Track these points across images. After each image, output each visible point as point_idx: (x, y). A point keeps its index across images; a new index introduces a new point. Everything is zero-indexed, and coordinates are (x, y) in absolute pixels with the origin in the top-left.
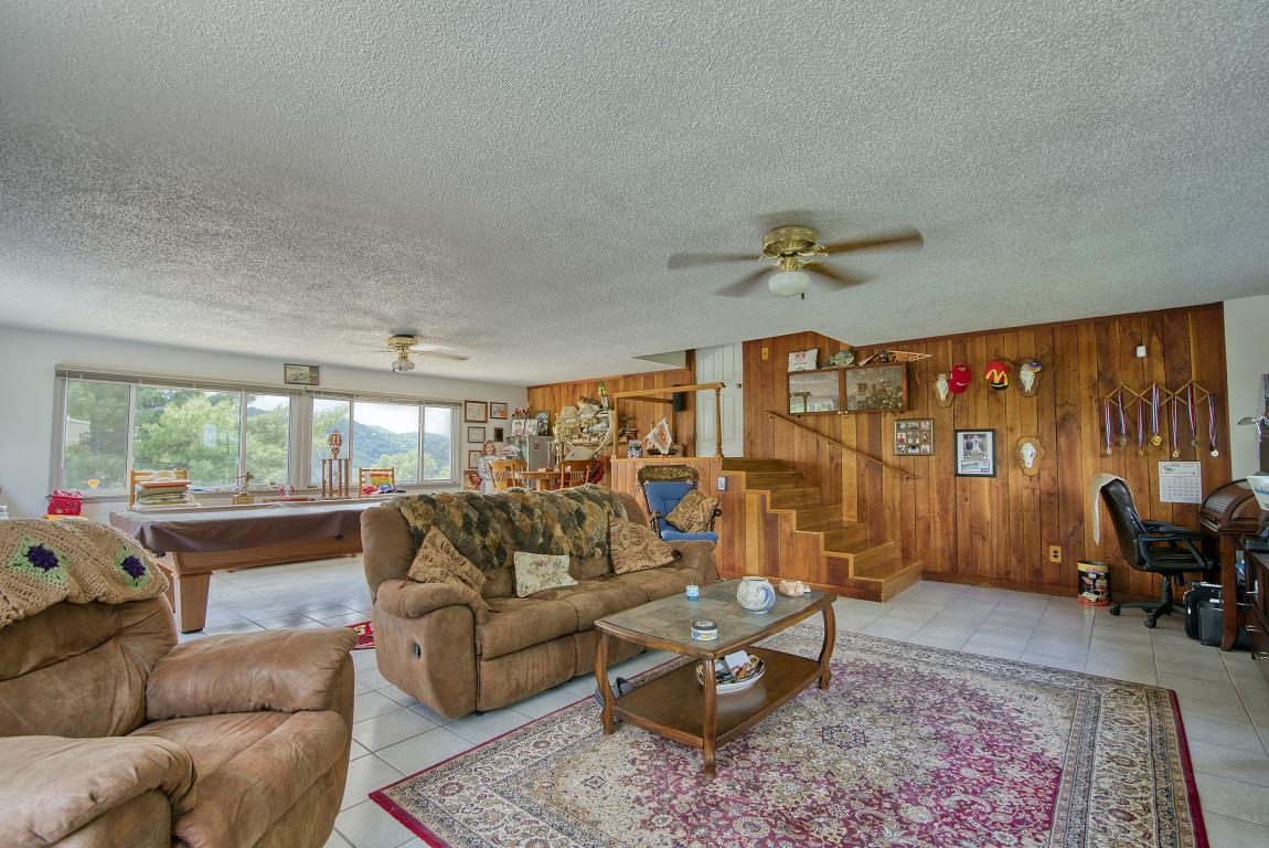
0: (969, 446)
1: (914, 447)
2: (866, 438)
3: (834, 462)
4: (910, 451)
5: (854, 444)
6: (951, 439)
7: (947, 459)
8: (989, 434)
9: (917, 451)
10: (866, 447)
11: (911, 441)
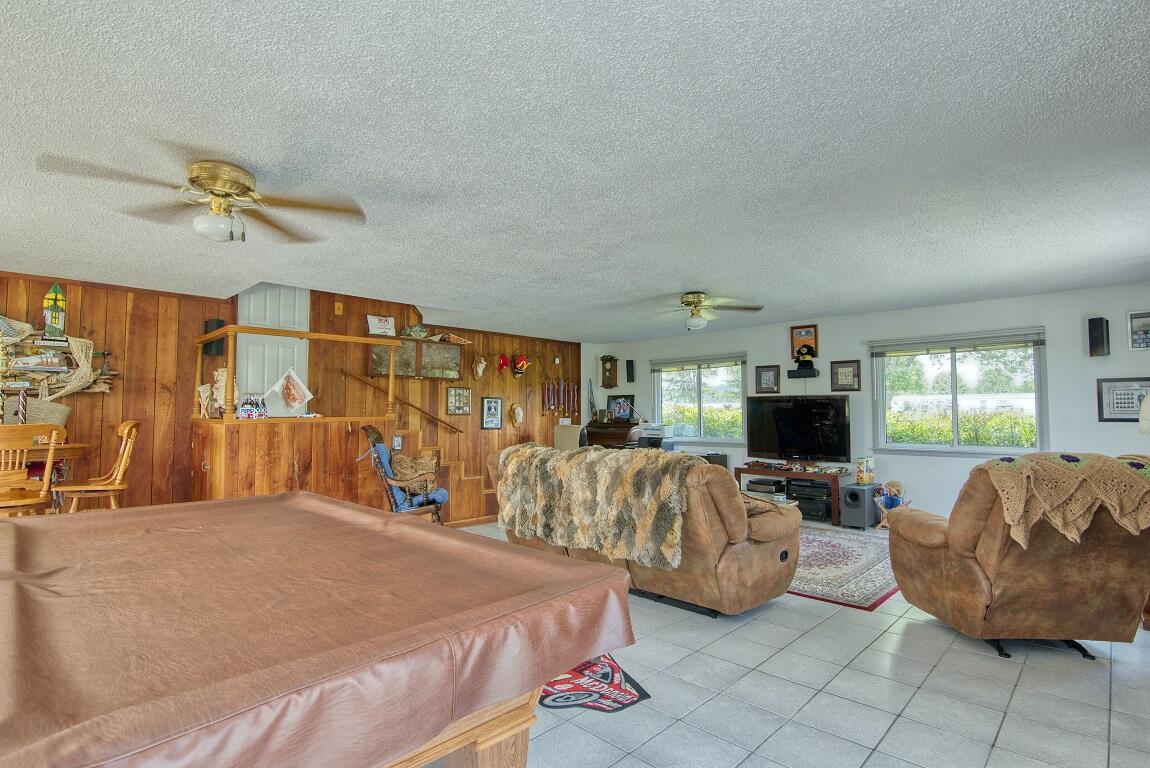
0: (490, 409)
1: (459, 409)
2: (427, 401)
3: (402, 420)
4: (457, 411)
5: (418, 405)
6: (479, 404)
7: (478, 418)
8: (499, 401)
9: (461, 411)
10: (427, 410)
11: (457, 405)
